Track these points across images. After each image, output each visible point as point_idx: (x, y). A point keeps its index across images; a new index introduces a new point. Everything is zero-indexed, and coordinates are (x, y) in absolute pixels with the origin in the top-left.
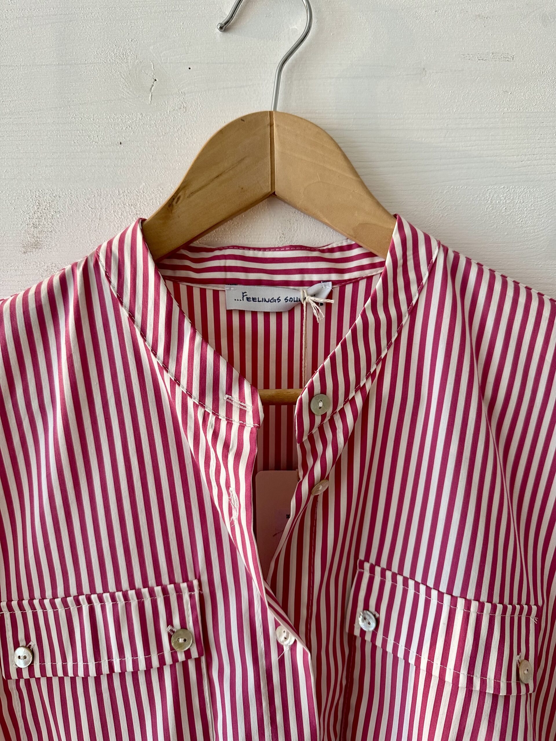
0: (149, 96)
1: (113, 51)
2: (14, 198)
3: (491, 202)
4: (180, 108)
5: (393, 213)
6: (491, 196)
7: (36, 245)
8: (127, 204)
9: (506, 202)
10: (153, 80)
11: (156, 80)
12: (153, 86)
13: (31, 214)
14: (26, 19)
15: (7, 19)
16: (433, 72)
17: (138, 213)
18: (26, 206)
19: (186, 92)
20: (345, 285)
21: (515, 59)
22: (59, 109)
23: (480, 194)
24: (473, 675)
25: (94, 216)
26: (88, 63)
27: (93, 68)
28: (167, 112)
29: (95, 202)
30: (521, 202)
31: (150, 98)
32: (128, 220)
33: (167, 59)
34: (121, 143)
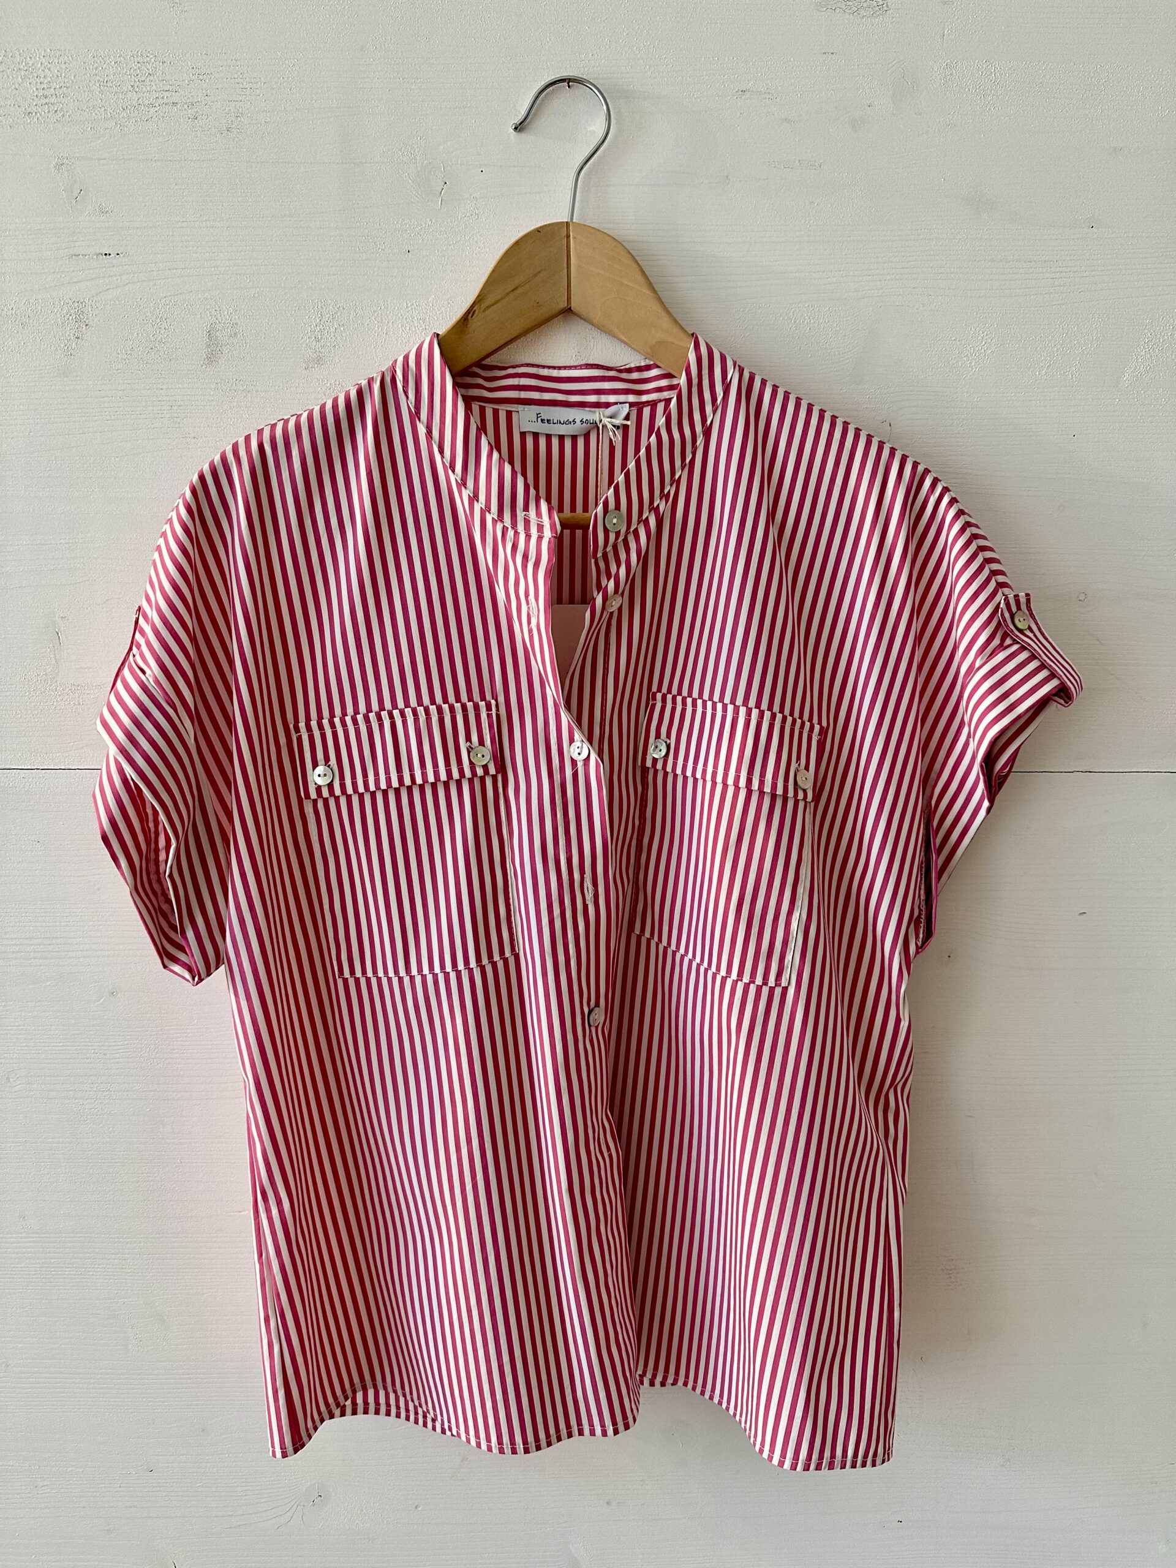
0: (439, 201)
1: (401, 150)
2: (294, 308)
3: (795, 322)
4: (472, 215)
5: (691, 332)
6: (795, 315)
7: (319, 361)
8: (416, 318)
9: (810, 321)
10: (443, 183)
11: (446, 183)
12: (443, 189)
13: (312, 327)
14: (306, 111)
15: (287, 111)
16: (736, 181)
17: (427, 327)
18: (307, 318)
19: (478, 197)
20: (642, 408)
21: (822, 166)
22: (342, 212)
23: (783, 313)
24: (752, 776)
25: (380, 330)
26: (373, 163)
27: (379, 168)
28: (458, 219)
29: (382, 315)
30: (825, 321)
31: (440, 203)
32: (416, 335)
33: (458, 160)
34: (409, 252)
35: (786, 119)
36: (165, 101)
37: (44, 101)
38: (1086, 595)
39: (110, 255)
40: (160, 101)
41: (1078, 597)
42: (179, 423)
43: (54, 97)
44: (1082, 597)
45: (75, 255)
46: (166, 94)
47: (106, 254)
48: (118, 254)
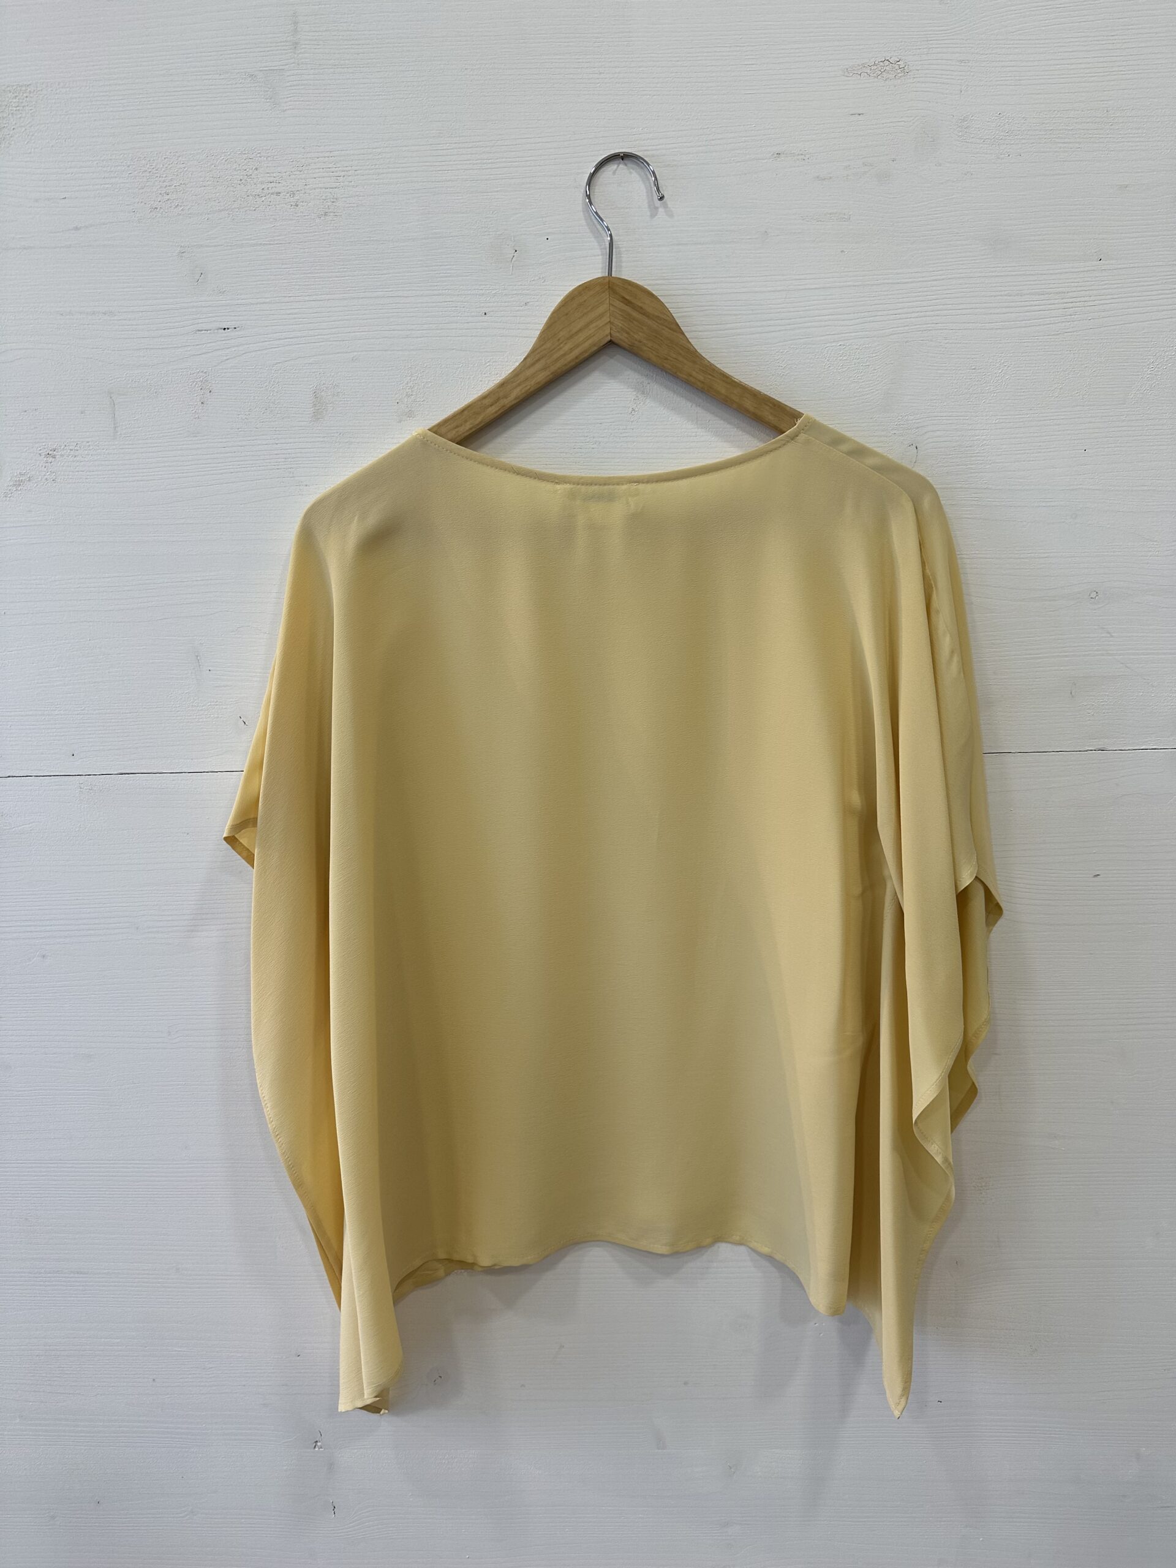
35: (818, 177)
36: (271, 191)
37: (168, 197)
38: (1097, 593)
39: (228, 329)
40: (266, 191)
41: (1090, 595)
42: (293, 473)
43: (175, 193)
44: (1093, 595)
45: (199, 331)
46: (271, 185)
47: (225, 329)
48: (235, 328)
